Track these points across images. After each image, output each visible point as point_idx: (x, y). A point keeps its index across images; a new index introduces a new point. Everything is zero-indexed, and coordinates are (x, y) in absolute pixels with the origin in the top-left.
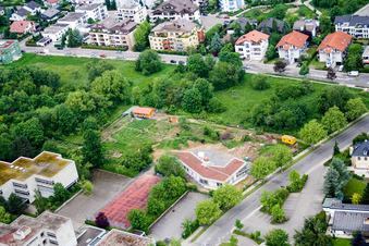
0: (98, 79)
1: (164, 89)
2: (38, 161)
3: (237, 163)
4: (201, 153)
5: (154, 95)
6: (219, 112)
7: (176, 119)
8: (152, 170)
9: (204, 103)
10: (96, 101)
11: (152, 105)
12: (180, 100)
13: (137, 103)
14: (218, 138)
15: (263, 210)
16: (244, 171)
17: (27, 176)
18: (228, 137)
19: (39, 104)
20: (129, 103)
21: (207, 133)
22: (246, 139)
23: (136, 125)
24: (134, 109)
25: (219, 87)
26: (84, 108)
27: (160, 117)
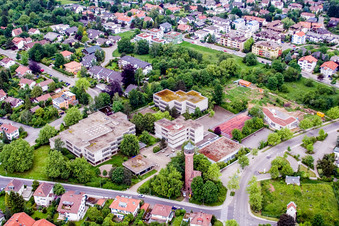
0: (224, 61)
1: (258, 74)
2: (189, 95)
3: (292, 119)
4: (274, 110)
5: (253, 76)
6: (285, 92)
7: (262, 91)
8: (247, 112)
9: (278, 86)
10: (222, 72)
11: (250, 81)
12: (266, 81)
13: (242, 78)
14: (283, 105)
15: (302, 145)
16: (295, 124)
17: (182, 100)
18: (288, 106)
19: (191, 66)
20: (238, 77)
21: (277, 101)
22: (298, 109)
23: (240, 89)
24: (240, 80)
25: (287, 80)
26: (215, 74)
27: (253, 88)
